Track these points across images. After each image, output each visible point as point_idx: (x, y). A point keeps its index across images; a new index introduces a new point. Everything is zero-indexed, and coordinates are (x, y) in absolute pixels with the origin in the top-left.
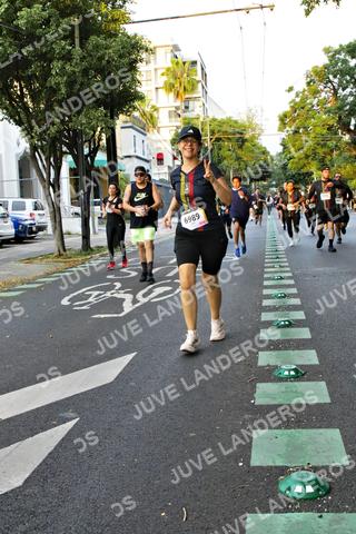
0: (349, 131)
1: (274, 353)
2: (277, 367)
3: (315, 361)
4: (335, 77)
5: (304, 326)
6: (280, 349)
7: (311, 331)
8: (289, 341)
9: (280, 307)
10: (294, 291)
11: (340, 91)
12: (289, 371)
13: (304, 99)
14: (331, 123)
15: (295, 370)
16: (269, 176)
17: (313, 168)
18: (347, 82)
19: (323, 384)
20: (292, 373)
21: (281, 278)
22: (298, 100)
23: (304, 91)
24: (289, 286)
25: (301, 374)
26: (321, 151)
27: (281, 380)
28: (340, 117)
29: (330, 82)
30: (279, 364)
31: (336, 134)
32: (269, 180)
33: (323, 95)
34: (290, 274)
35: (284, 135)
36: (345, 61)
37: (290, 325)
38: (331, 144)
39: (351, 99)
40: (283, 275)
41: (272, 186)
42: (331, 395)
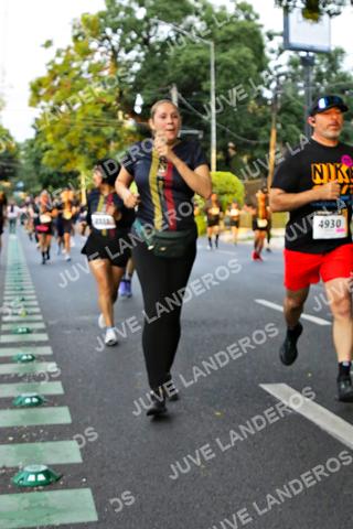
0: (133, 114)
1: (13, 448)
2: (16, 470)
3: (77, 458)
4: (115, 31)
5: (61, 405)
6: (22, 441)
7: (73, 412)
8: (37, 428)
9: (25, 376)
10: (47, 350)
11: (122, 54)
12: (36, 474)
13: (69, 60)
14: (108, 99)
15: (46, 473)
16: (13, 174)
17: (80, 165)
18: (132, 41)
19: (87, 493)
20: (41, 478)
21: (29, 332)
22: (59, 61)
23: (69, 48)
24: (40, 344)
25: (55, 478)
26: (92, 141)
27: (23, 489)
28: (121, 93)
29: (108, 38)
30: (20, 464)
31: (115, 116)
32: (14, 180)
33: (97, 57)
34: (41, 326)
35: (37, 112)
36: (129, 10)
37: (40, 403)
38: (108, 131)
39: (137, 67)
40: (31, 326)
41: (18, 189)
42: (99, 509)
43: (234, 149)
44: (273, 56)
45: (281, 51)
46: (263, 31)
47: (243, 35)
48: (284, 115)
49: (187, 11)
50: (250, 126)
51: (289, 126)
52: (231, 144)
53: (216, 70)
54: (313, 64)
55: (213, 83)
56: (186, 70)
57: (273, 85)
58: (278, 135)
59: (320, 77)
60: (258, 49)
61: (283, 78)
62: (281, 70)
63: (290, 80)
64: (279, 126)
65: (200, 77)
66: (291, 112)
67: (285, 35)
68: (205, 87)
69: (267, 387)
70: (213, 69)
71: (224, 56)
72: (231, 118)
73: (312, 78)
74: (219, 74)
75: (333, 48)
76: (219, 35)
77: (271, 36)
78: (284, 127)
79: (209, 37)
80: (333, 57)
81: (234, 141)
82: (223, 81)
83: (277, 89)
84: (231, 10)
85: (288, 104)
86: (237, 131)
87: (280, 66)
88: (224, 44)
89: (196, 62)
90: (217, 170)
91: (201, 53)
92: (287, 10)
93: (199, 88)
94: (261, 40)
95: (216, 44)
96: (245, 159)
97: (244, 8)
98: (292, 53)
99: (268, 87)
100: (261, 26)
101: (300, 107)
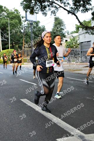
43: (14, 44)
44: (23, 22)
45: (25, 21)
46: (21, 16)
47: (16, 17)
48: (26, 36)
49: (3, 11)
50: (18, 38)
51: (27, 39)
52: (14, 43)
53: (10, 25)
54: (33, 24)
55: (9, 28)
56: (3, 25)
57: (23, 29)
58: (25, 41)
59: (34, 27)
60: (20, 20)
61: (26, 27)
62: (25, 26)
63: (27, 28)
64: (25, 38)
65: (6, 26)
66: (28, 35)
67: (26, 17)
68: (7, 29)
69: (22, 100)
70: (9, 25)
71: (11, 22)
72: (13, 36)
73: (32, 27)
74: (10, 26)
75: (37, 21)
76: (10, 16)
77: (23, 18)
78: (26, 39)
79: (8, 17)
80: (37, 23)
81: (14, 42)
82: (12, 28)
83: (24, 30)
84: (13, 11)
85: (27, 33)
86: (15, 40)
87: (25, 25)
88: (12, 19)
89: (5, 23)
90: (10, 49)
91: (6, 21)
92: (26, 12)
93: (6, 29)
94: (21, 18)
95: (10, 19)
96: (17, 46)
97: (16, 11)
98: (28, 22)
99: (22, 29)
100: (21, 15)
101: (30, 34)
